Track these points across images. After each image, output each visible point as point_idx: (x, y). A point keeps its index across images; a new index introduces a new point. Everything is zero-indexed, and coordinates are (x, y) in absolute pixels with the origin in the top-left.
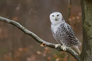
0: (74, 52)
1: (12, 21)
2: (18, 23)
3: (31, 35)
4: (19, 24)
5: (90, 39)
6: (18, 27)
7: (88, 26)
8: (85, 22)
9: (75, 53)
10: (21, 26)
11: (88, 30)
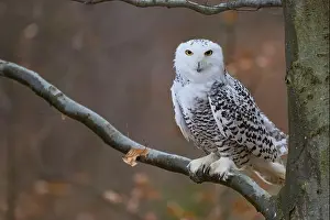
0: (254, 184)
1: (10, 64)
2: (36, 75)
3: (84, 119)
4: (40, 79)
5: (319, 132)
6: (34, 89)
7: (308, 81)
8: (297, 67)
9: (260, 191)
10: (47, 85)
11: (310, 97)
